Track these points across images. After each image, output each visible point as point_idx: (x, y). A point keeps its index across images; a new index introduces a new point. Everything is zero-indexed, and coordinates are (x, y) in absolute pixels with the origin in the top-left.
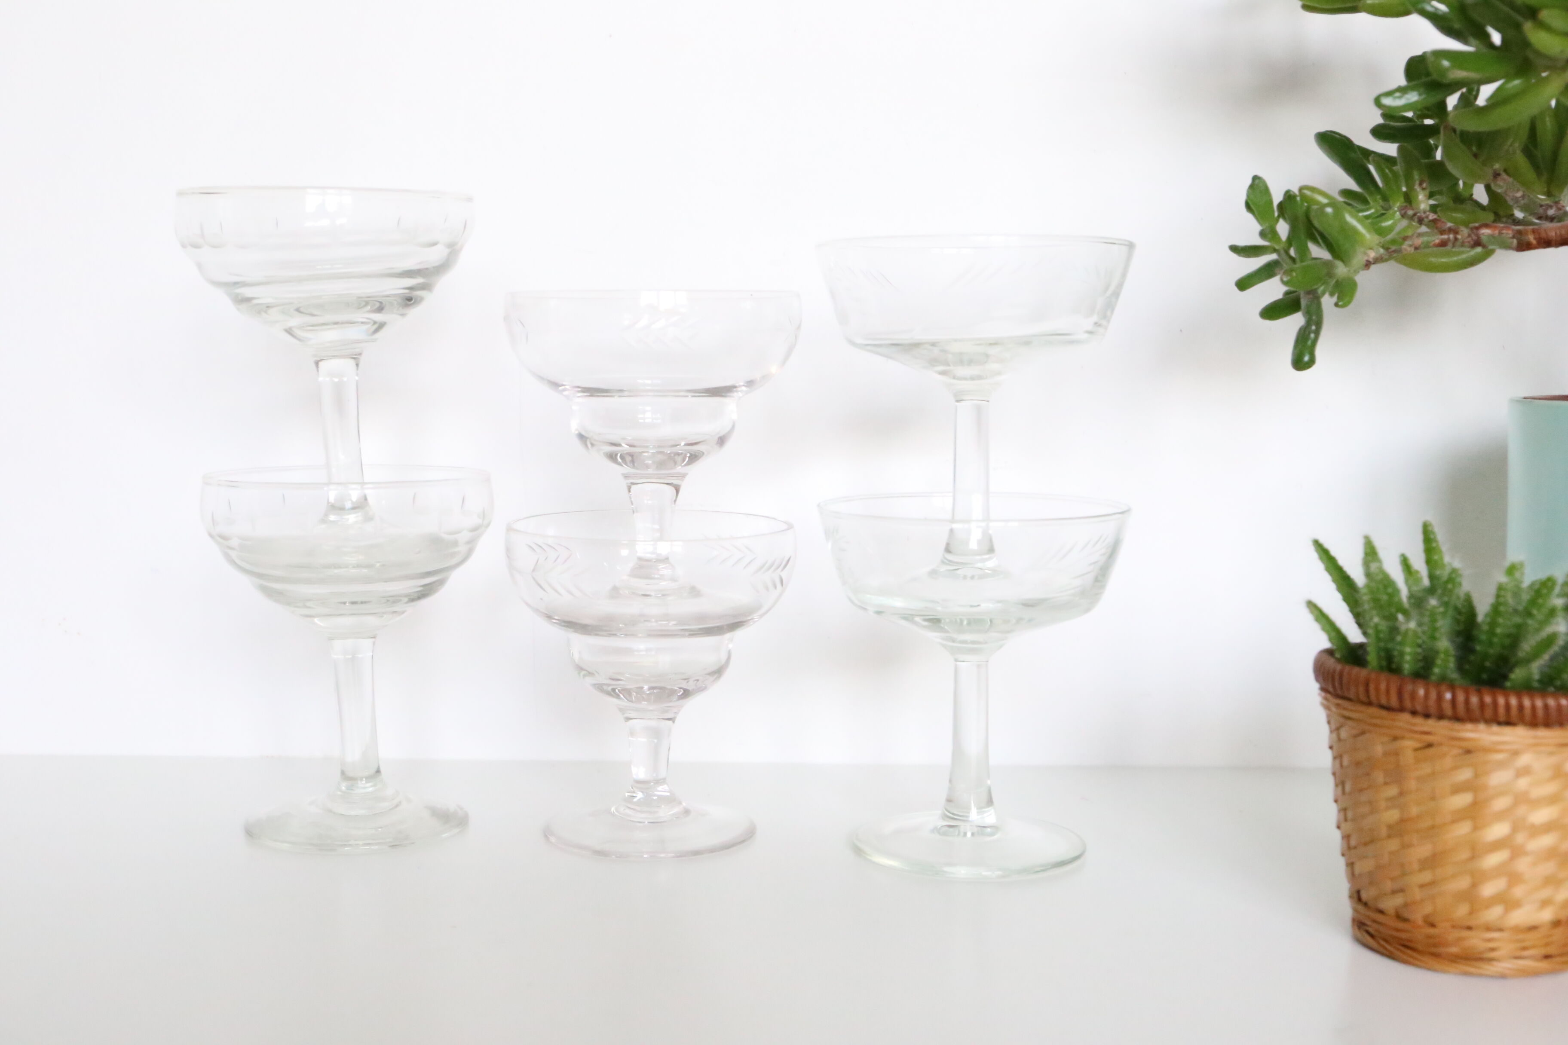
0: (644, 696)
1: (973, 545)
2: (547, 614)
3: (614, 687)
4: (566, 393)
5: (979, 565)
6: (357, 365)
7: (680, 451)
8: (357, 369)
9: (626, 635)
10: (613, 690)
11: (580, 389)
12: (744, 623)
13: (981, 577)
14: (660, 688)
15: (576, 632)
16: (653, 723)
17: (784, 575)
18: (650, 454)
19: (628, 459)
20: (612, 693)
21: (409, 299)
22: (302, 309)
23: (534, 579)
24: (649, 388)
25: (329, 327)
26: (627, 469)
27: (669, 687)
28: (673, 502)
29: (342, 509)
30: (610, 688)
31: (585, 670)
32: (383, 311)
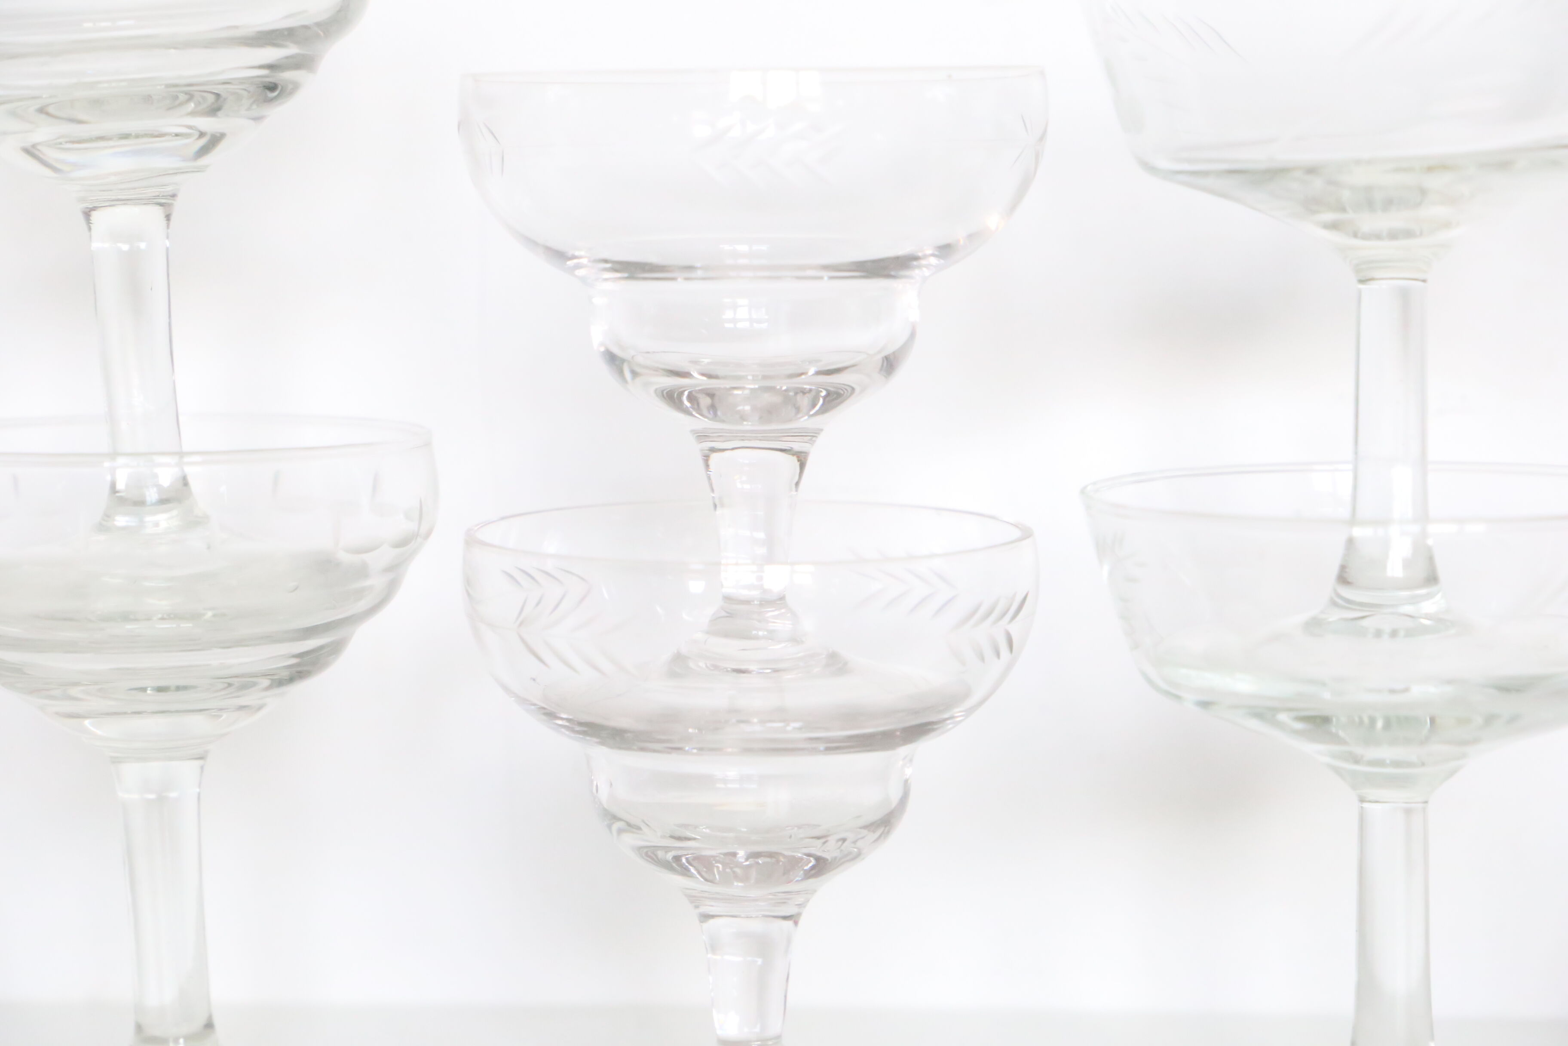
0: (738, 870)
1: (1395, 569)
2: (544, 708)
3: (679, 853)
4: (581, 272)
5: (1408, 609)
6: (168, 217)
7: (805, 386)
8: (168, 226)
9: (700, 749)
10: (677, 859)
11: (608, 265)
12: (935, 727)
13: (1410, 633)
14: (771, 855)
15: (603, 743)
16: (756, 926)
17: (1015, 629)
18: (747, 392)
19: (705, 401)
20: (674, 865)
21: (272, 87)
22: (51, 110)
23: (523, 640)
24: (742, 261)
25: (111, 143)
26: (702, 423)
27: (786, 853)
28: (794, 486)
29: (140, 503)
30: (669, 856)
31: (620, 819)
32: (219, 113)
